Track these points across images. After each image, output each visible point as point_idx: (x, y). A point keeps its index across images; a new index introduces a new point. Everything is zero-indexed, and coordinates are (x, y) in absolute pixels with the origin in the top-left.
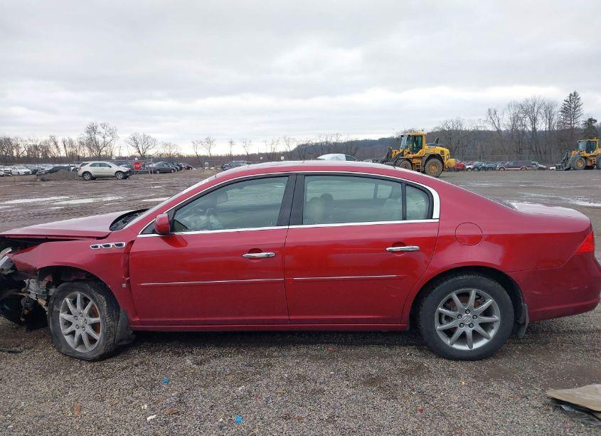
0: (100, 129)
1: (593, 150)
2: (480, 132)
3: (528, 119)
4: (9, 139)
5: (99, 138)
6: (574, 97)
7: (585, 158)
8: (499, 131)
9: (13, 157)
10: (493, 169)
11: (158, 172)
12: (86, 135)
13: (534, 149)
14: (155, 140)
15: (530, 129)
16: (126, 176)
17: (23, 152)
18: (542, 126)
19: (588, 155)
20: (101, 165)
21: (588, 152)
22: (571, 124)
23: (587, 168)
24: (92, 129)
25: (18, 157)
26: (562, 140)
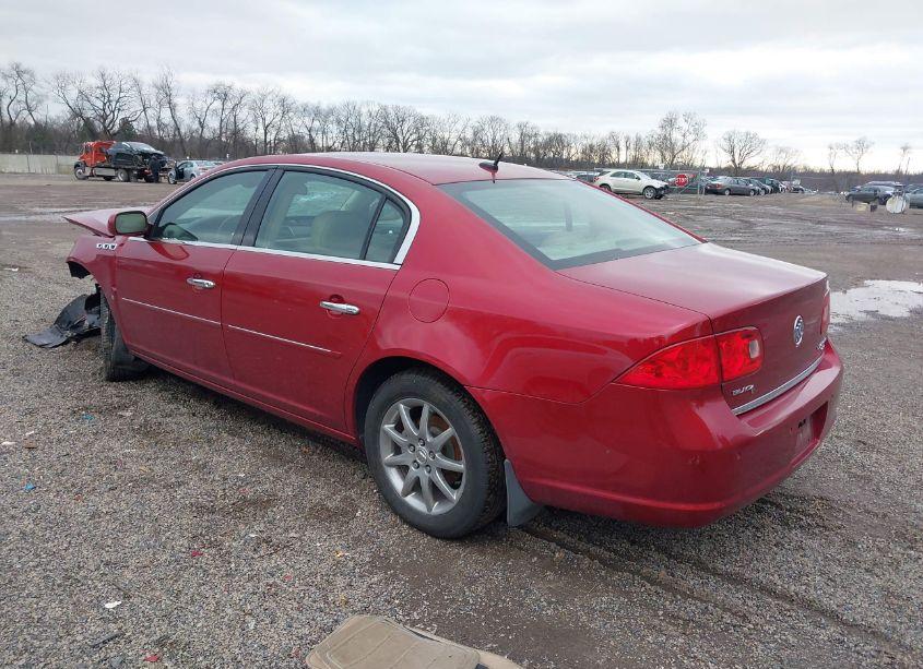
0: (681, 122)
4: (560, 136)
5: (676, 136)
9: (562, 160)
11: (727, 193)
12: (659, 131)
14: (763, 142)
16: (658, 194)
17: (575, 153)
20: (626, 175)
24: (670, 123)
25: (567, 160)
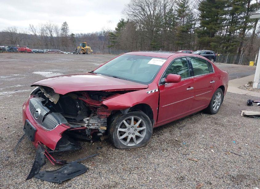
1: (85, 46)
2: (26, 35)
3: (48, 31)
6: (65, 24)
7: (83, 49)
8: (35, 35)
10: (43, 53)
13: (53, 44)
15: (50, 36)
18: (55, 35)
19: (83, 48)
21: (83, 47)
22: (65, 35)
23: (84, 53)
26: (63, 41)
